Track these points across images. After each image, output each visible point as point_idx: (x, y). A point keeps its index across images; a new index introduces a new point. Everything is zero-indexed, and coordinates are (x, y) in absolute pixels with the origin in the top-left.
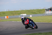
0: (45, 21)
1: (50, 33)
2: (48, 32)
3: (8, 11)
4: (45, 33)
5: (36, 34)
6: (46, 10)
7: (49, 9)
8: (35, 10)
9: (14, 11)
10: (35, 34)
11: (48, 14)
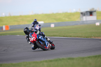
0: (80, 35)
1: (89, 57)
4: (81, 58)
5: (63, 59)
6: (82, 13)
7: (87, 12)
8: (60, 14)
9: (21, 16)
10: (60, 59)
11: (86, 21)
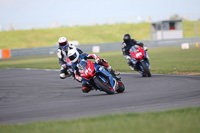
1: (169, 112)
2: (163, 110)
3: (7, 29)
5: (118, 116)
6: (154, 25)
7: (164, 22)
8: (111, 26)
11: (163, 40)
